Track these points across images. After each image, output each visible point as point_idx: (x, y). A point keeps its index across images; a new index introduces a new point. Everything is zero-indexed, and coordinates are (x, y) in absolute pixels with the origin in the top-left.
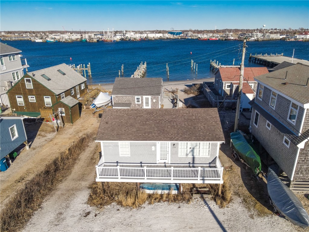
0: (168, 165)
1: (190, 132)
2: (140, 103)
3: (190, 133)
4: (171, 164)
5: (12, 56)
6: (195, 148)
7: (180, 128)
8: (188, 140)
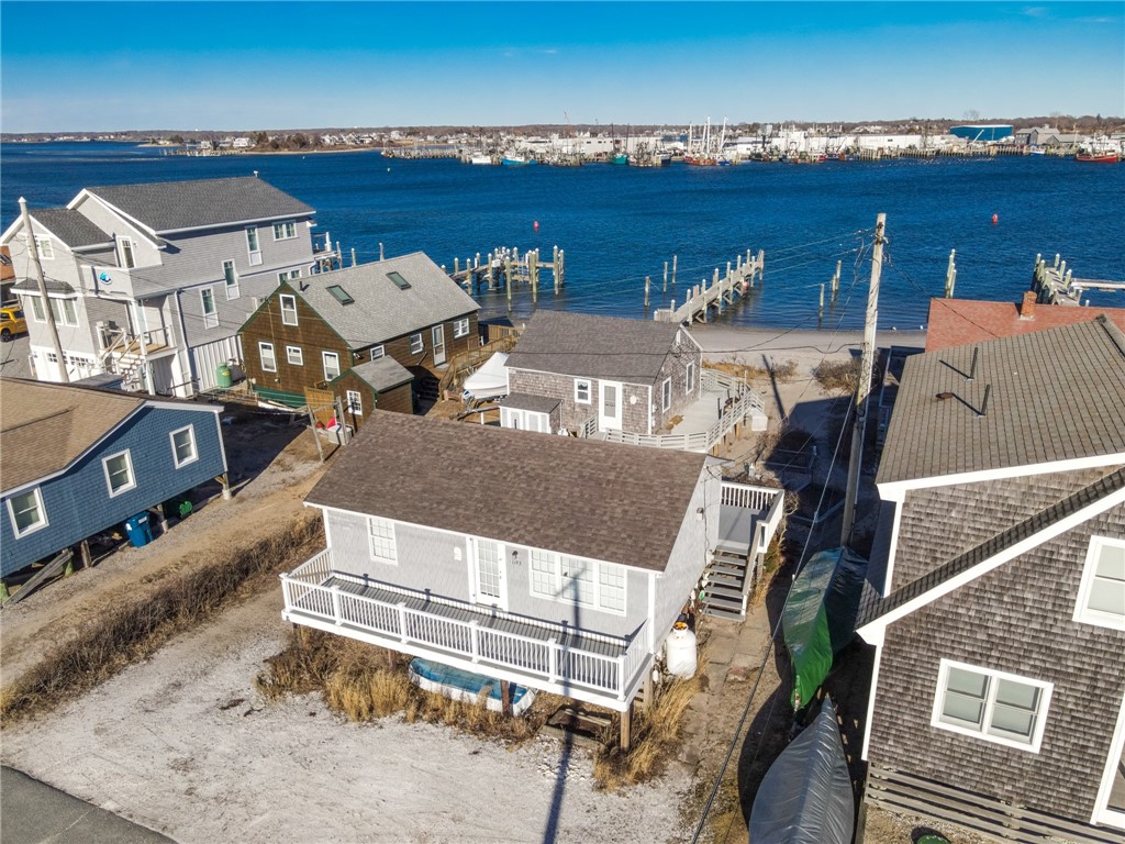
0: (502, 615)
1: (572, 522)
2: (589, 402)
3: (570, 526)
4: (510, 613)
5: (284, 226)
6: (582, 577)
7: (548, 503)
8: (551, 547)
